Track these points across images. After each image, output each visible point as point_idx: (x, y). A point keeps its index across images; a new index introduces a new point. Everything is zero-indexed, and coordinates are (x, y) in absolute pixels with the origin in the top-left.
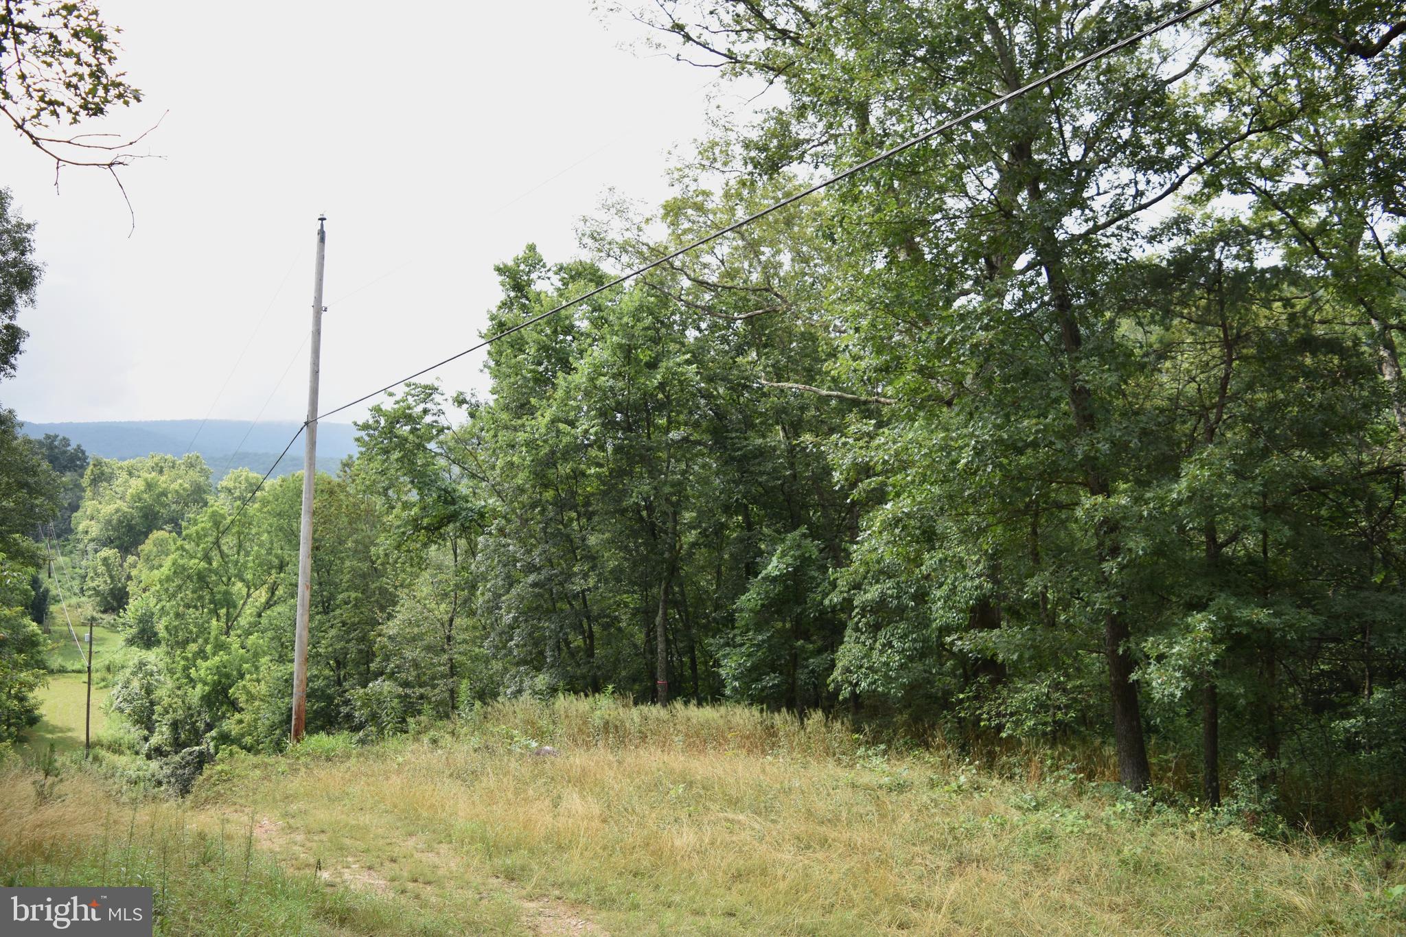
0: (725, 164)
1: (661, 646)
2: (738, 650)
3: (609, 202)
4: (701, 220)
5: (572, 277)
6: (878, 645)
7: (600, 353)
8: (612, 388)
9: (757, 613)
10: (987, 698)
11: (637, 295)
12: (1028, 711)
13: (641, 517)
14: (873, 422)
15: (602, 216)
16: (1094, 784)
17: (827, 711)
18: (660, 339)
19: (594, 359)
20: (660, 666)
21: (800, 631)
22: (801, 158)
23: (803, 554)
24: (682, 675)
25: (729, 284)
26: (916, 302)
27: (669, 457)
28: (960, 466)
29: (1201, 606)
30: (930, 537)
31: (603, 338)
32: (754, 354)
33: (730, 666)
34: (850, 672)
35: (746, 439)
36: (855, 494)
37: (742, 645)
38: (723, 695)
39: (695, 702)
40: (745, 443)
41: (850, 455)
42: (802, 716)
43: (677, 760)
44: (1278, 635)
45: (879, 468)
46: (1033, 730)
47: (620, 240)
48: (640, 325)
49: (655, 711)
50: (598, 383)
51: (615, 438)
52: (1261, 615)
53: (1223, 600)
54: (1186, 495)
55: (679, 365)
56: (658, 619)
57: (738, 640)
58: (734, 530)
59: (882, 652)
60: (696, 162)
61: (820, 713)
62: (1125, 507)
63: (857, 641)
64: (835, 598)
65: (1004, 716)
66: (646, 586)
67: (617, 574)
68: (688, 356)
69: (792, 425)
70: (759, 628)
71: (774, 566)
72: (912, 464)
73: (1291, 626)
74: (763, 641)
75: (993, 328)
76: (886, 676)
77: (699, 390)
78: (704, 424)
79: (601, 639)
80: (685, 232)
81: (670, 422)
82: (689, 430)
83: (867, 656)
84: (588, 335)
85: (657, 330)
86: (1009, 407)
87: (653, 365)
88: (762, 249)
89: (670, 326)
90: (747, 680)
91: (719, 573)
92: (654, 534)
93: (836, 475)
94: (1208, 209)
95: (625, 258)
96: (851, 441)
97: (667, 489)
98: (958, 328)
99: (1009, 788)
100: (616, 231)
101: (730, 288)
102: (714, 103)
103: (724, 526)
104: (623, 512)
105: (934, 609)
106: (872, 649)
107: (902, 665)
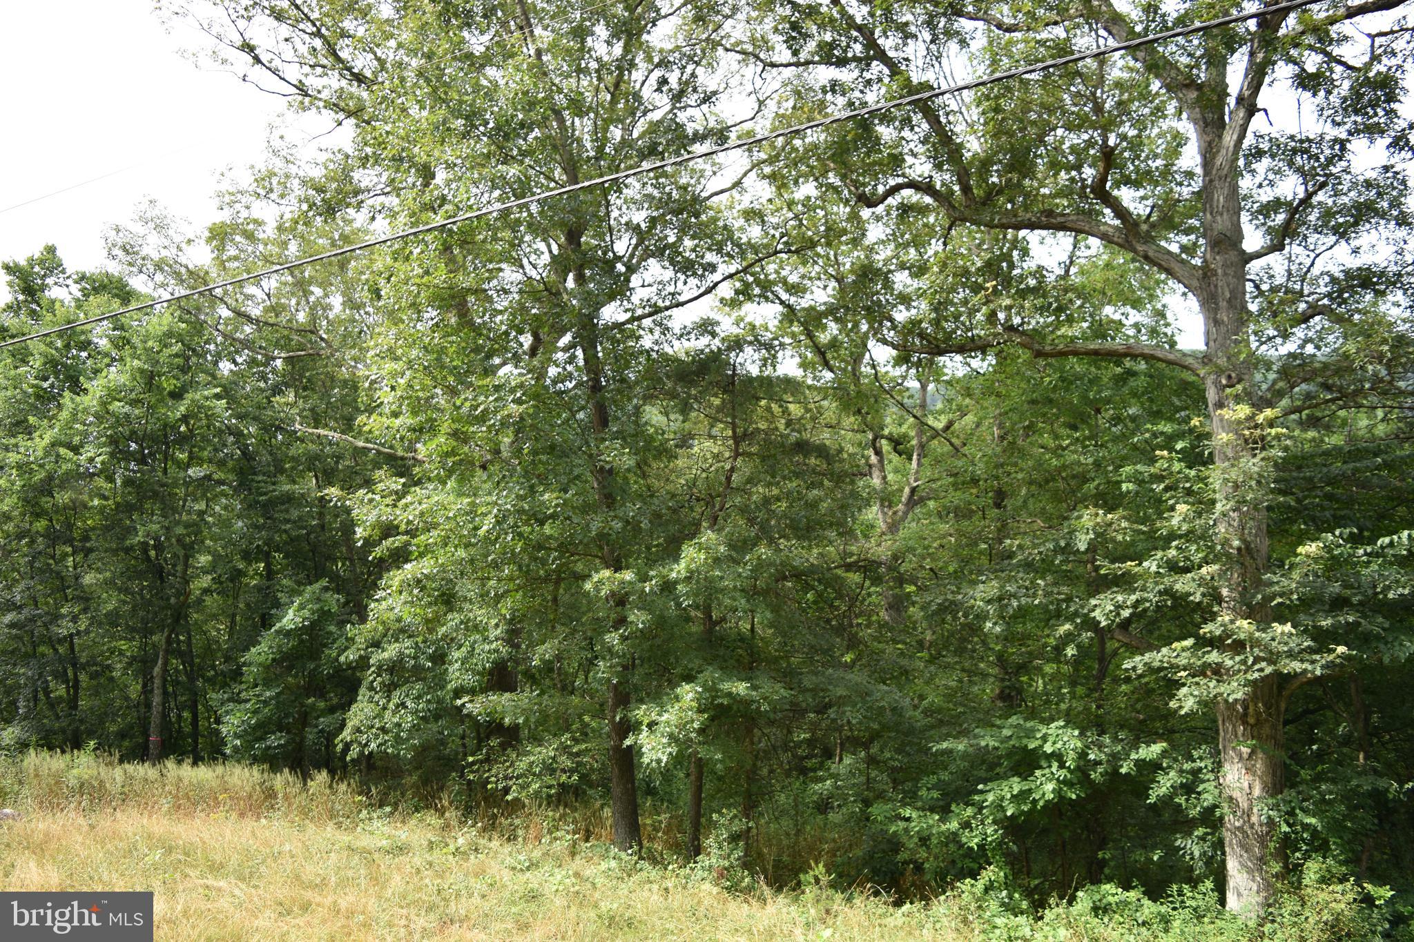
0: (282, 196)
1: (156, 700)
2: (242, 706)
3: (149, 215)
4: (250, 249)
5: (94, 289)
6: (391, 706)
7: (116, 376)
8: (127, 416)
9: (267, 668)
10: (496, 761)
11: (167, 319)
12: (534, 774)
13: (148, 557)
14: (403, 480)
15: (138, 229)
16: (588, 845)
17: (332, 772)
18: (190, 368)
19: (109, 382)
20: (155, 719)
21: (315, 687)
22: (359, 205)
23: (322, 608)
24: (180, 731)
25: (271, 321)
26: (455, 368)
27: (186, 495)
28: (481, 532)
29: (689, 678)
30: (448, 600)
31: (122, 359)
32: (292, 395)
33: (233, 723)
34: (361, 732)
35: (274, 484)
36: (378, 552)
37: (247, 701)
38: (224, 755)
39: (190, 761)
40: (271, 488)
41: (375, 512)
42: (306, 776)
43: (159, 824)
44: (754, 707)
45: (403, 527)
46: (537, 793)
47: (155, 256)
48: (167, 352)
49: (142, 771)
50: (111, 408)
51: (127, 469)
52: (741, 688)
53: (711, 674)
54: (684, 574)
55: (207, 398)
56: (157, 670)
57: (243, 695)
58: (252, 578)
59: (394, 713)
60: (250, 189)
61: (324, 773)
62: (630, 583)
63: (371, 700)
64: (351, 655)
65: (511, 779)
66: (146, 632)
67: (113, 619)
68: (218, 390)
69: (325, 472)
70: (267, 684)
71: (291, 618)
72: (435, 526)
73: (765, 699)
74: (271, 698)
75: (526, 402)
76: (397, 737)
77: (228, 428)
78: (230, 464)
79: (88, 689)
80: (230, 259)
81: (191, 458)
82: (213, 468)
83: (379, 716)
84: (107, 355)
85: (187, 359)
86: (534, 478)
87: (177, 395)
88: (312, 288)
89: (203, 355)
90: (250, 738)
91: (233, 622)
92: (161, 578)
93: (360, 532)
94: (742, 313)
95: (159, 277)
96: (377, 497)
97: (180, 530)
98: (491, 398)
99: (508, 848)
100: (152, 247)
101: (272, 325)
102: (277, 133)
103: (240, 573)
104: (128, 550)
105: (450, 670)
106: (385, 708)
107: (414, 726)
